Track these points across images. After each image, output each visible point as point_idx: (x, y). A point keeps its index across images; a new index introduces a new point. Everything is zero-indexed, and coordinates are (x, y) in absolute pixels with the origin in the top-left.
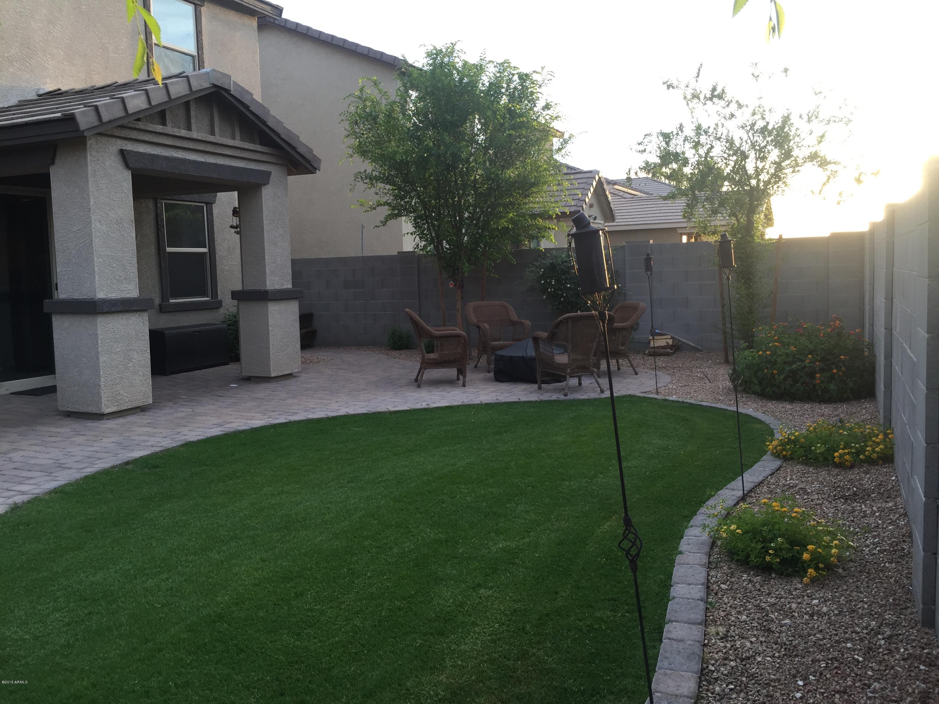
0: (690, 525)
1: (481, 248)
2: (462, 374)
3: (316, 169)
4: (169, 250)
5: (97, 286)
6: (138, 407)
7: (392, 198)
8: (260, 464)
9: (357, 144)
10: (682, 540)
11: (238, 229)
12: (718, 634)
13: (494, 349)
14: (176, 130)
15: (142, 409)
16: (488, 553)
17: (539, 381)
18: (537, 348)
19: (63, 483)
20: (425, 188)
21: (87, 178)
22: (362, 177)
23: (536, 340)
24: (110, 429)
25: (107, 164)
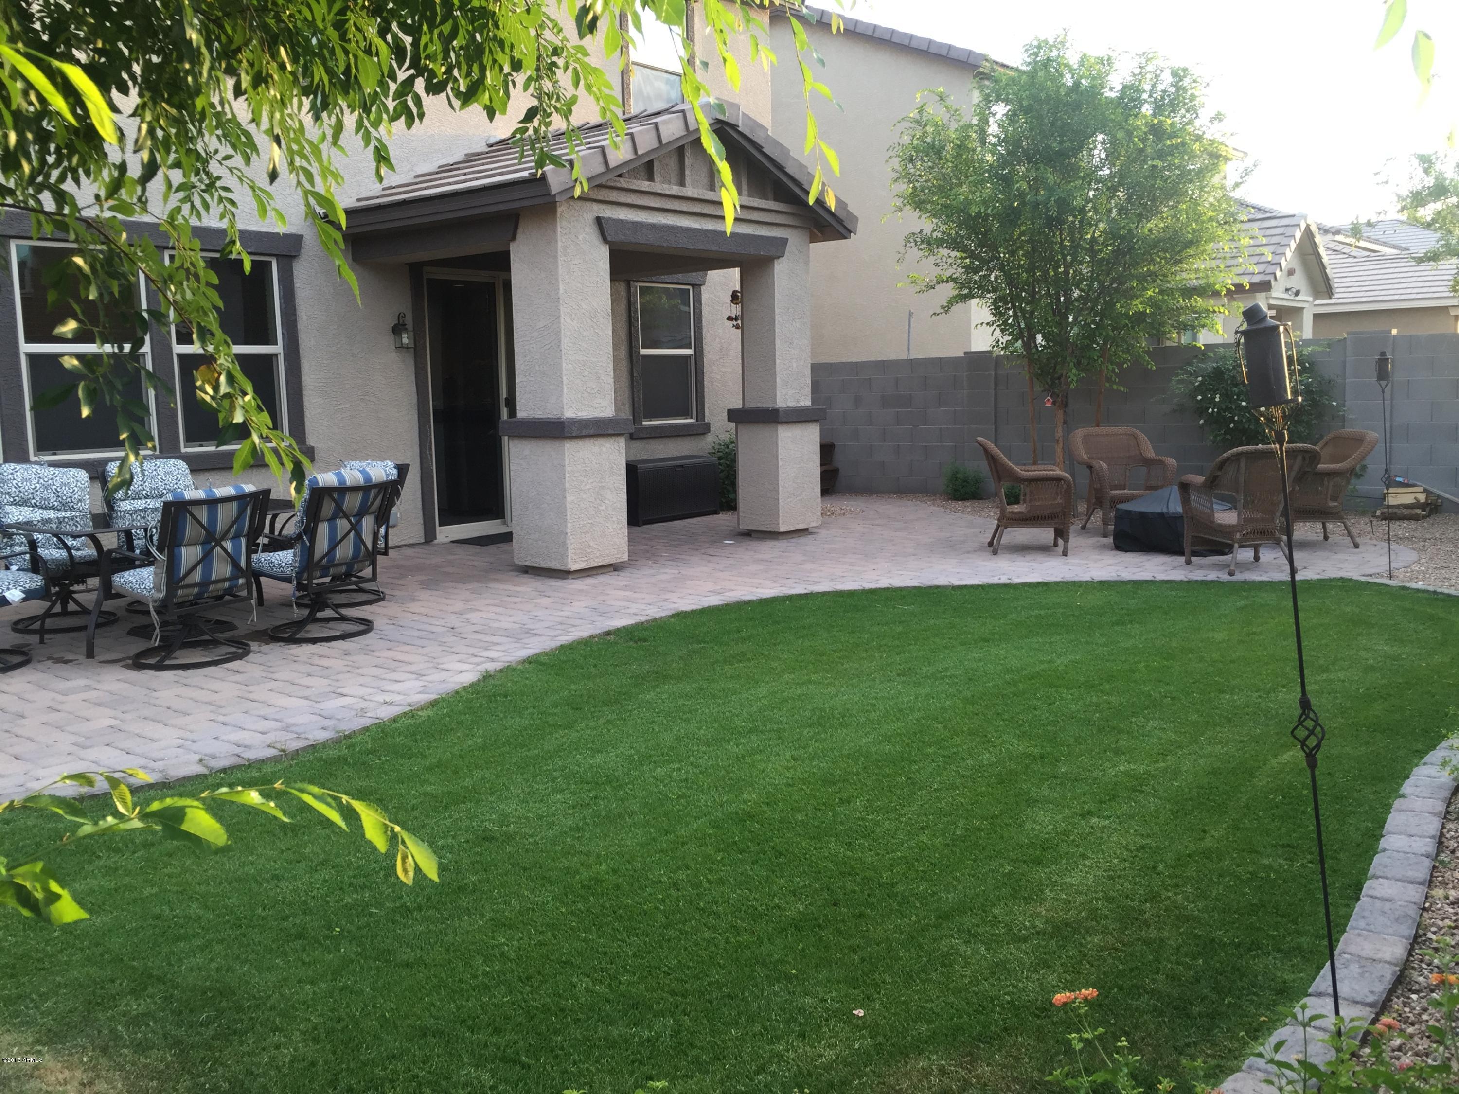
0: (1423, 761)
1: (1098, 344)
2: (1062, 537)
3: (850, 232)
4: (644, 352)
5: (565, 401)
6: (610, 565)
7: (960, 270)
8: (775, 645)
9: (910, 190)
10: (1407, 781)
11: (739, 322)
12: (1447, 898)
13: (1115, 501)
14: (665, 186)
15: (614, 568)
16: (1103, 775)
17: (1187, 551)
18: (1185, 501)
19: (537, 651)
20: (1013, 253)
21: (556, 257)
22: (915, 241)
23: (1185, 487)
24: (581, 591)
25: (580, 237)
